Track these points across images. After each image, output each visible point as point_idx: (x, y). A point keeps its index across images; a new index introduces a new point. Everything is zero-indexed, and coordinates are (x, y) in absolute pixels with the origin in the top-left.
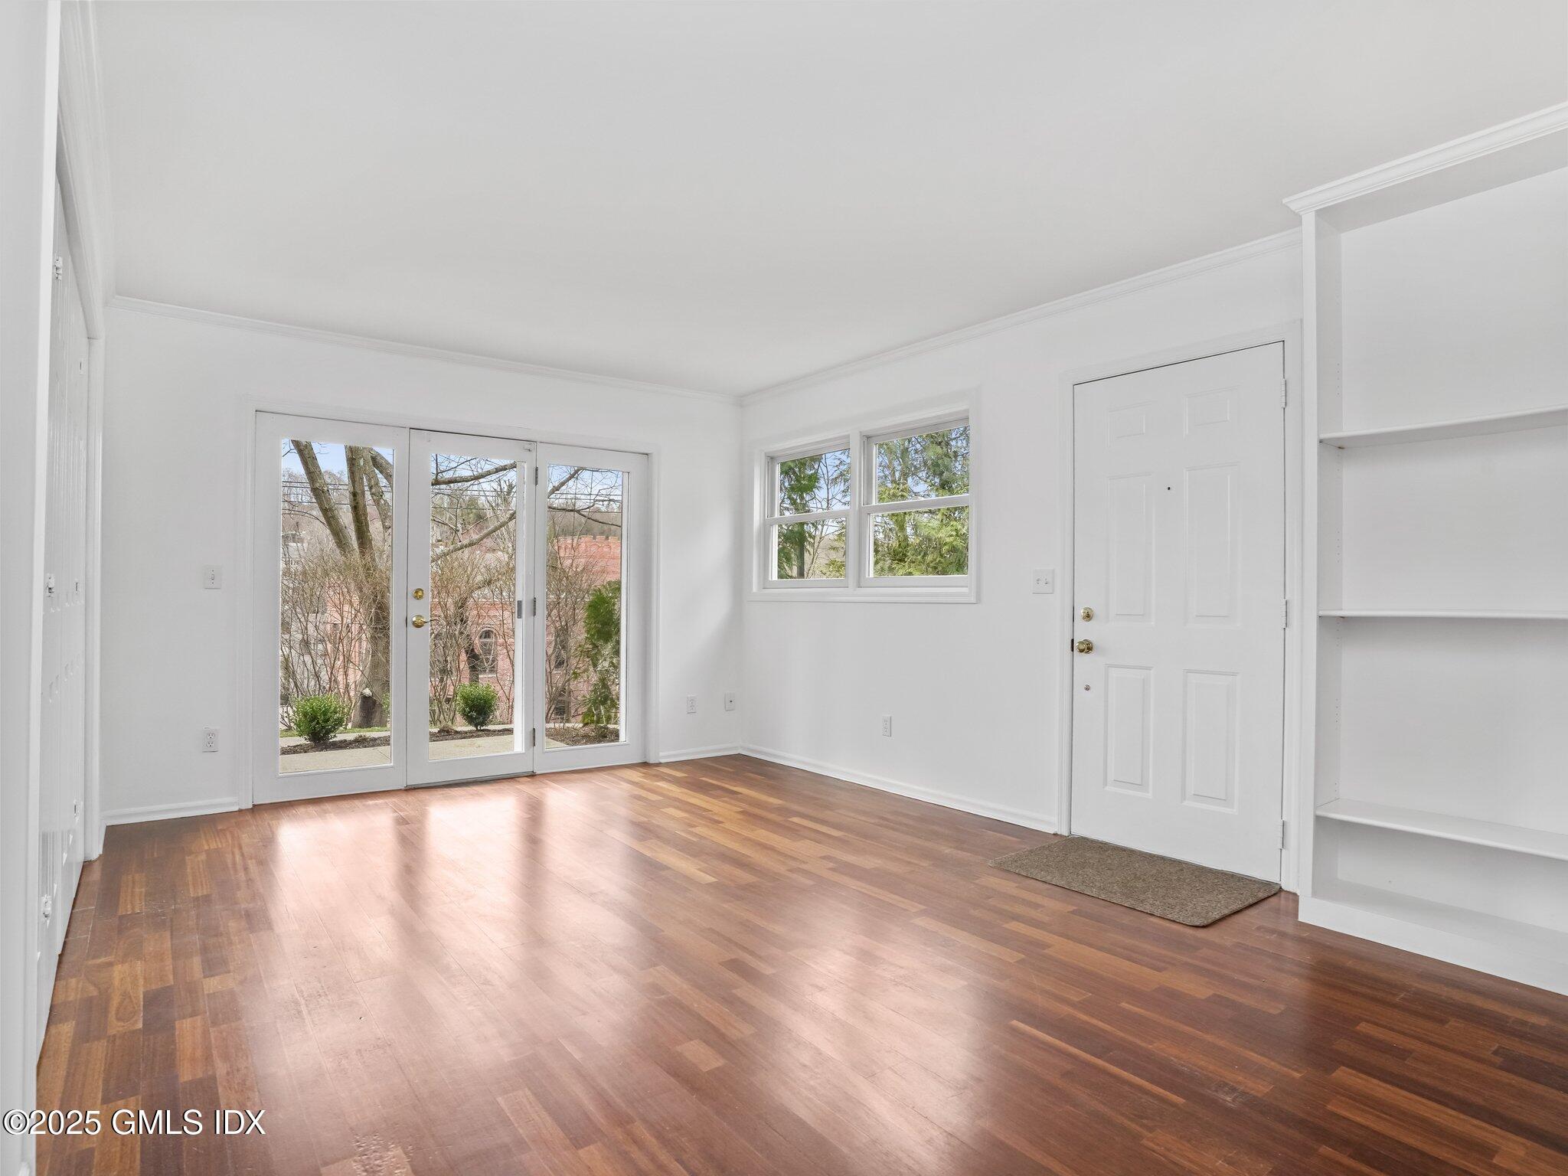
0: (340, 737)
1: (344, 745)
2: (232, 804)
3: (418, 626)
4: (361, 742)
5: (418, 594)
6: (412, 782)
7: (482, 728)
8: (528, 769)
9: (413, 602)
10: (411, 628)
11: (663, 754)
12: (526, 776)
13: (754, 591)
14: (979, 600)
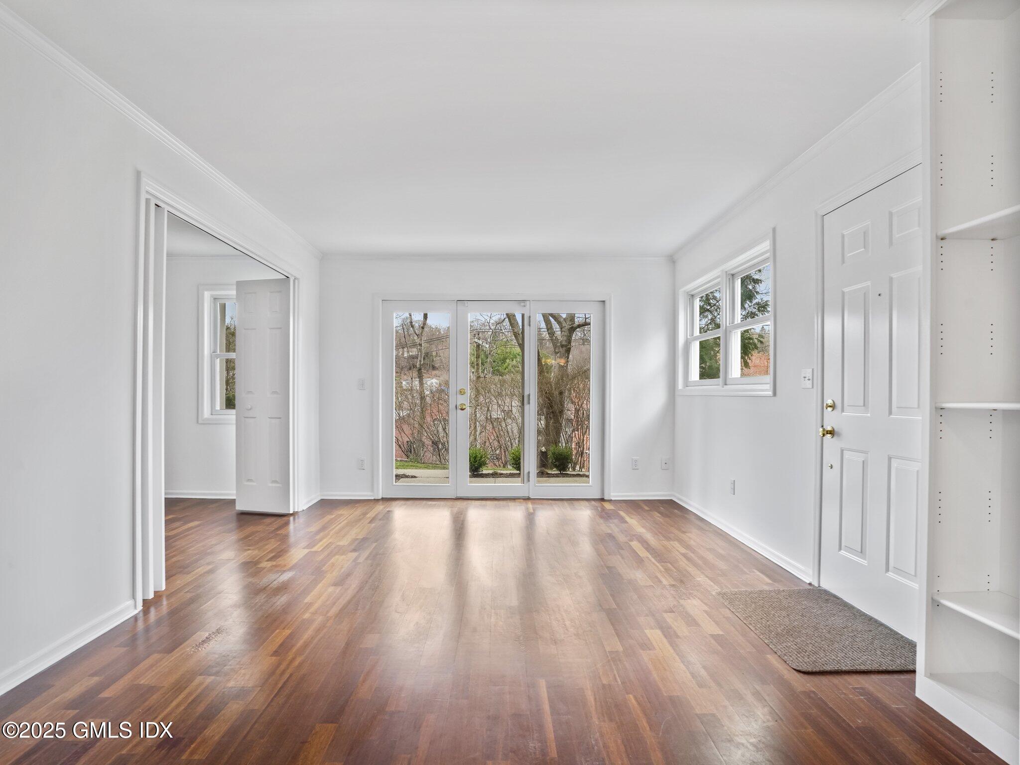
0: (485, 472)
1: (487, 476)
2: (371, 496)
3: (462, 409)
4: (495, 475)
5: (462, 392)
6: (460, 495)
7: (564, 472)
8: (526, 495)
9: (459, 396)
10: (459, 411)
11: (614, 494)
12: (523, 499)
13: (680, 388)
14: (775, 394)
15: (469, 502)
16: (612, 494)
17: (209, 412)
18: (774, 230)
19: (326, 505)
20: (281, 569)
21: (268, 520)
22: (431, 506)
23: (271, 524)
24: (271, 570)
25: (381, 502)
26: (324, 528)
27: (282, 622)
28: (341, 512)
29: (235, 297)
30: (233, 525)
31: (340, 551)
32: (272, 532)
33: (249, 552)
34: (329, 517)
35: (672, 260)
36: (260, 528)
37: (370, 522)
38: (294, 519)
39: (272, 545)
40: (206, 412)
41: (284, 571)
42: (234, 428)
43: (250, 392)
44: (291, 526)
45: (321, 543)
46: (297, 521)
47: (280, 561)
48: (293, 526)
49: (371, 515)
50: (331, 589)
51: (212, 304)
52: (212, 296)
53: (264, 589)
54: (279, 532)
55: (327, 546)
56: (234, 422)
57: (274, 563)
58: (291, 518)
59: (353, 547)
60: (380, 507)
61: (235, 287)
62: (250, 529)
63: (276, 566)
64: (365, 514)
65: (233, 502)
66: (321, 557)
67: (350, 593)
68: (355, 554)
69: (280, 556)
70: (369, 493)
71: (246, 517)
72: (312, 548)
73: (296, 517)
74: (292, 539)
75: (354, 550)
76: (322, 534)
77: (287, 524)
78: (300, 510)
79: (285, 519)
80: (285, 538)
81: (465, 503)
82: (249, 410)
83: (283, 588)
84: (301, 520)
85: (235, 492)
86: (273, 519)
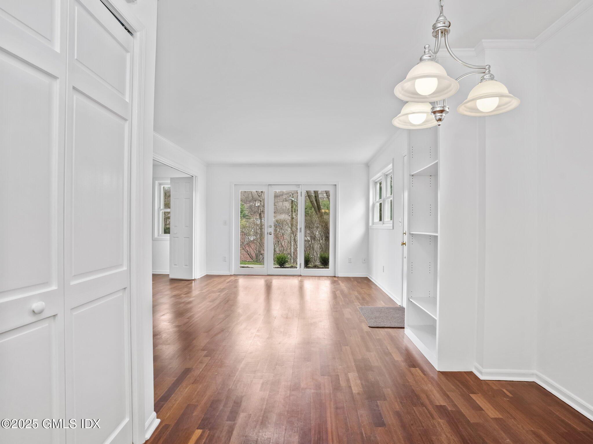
0: (286, 266)
3: (270, 234)
5: (271, 227)
6: (269, 274)
8: (299, 274)
9: (269, 228)
11: (340, 274)
12: (298, 276)
13: (370, 225)
14: (393, 228)
15: (273, 276)
16: (339, 274)
17: (157, 235)
18: (393, 159)
19: (208, 277)
20: (190, 297)
21: (183, 282)
22: (255, 278)
23: (184, 283)
24: (185, 297)
25: (233, 276)
26: (207, 285)
27: (190, 311)
28: (215, 279)
29: (170, 183)
30: (168, 283)
31: (214, 292)
32: (185, 286)
33: (177, 292)
34: (209, 281)
35: (368, 165)
36: (180, 284)
37: (227, 283)
38: (194, 282)
39: (186, 290)
40: (156, 235)
41: (191, 298)
42: (169, 242)
43: (176, 226)
44: (193, 284)
45: (205, 290)
46: (195, 282)
47: (189, 295)
48: (193, 283)
49: (228, 280)
50: (208, 303)
51: (159, 187)
52: (159, 183)
53: (183, 302)
54: (188, 286)
55: (209, 290)
56: (169, 240)
57: (187, 295)
58: (193, 281)
59: (218, 291)
60: (233, 278)
61: (170, 179)
62: (176, 285)
63: (187, 296)
64: (225, 280)
65: (168, 275)
66: (205, 294)
67: (215, 305)
68: (219, 293)
69: (189, 293)
70: (229, 272)
71: (174, 281)
72: (202, 291)
73: (195, 281)
74: (193, 288)
75: (219, 292)
76: (205, 287)
77: (192, 283)
78: (197, 278)
79: (191, 281)
80: (191, 288)
81: (271, 277)
82: (175, 234)
83: (190, 303)
84: (197, 282)
85: (169, 271)
86: (185, 281)
